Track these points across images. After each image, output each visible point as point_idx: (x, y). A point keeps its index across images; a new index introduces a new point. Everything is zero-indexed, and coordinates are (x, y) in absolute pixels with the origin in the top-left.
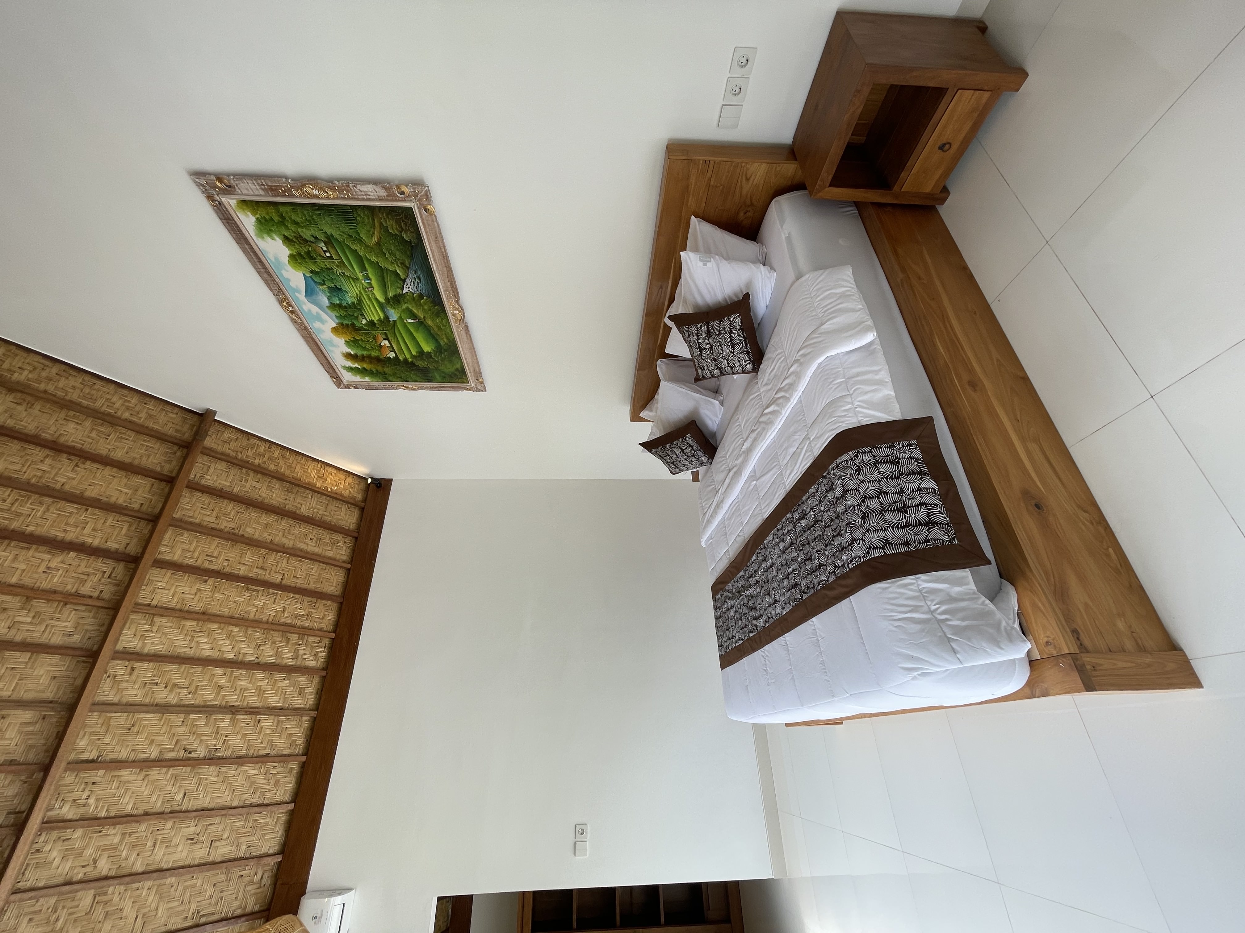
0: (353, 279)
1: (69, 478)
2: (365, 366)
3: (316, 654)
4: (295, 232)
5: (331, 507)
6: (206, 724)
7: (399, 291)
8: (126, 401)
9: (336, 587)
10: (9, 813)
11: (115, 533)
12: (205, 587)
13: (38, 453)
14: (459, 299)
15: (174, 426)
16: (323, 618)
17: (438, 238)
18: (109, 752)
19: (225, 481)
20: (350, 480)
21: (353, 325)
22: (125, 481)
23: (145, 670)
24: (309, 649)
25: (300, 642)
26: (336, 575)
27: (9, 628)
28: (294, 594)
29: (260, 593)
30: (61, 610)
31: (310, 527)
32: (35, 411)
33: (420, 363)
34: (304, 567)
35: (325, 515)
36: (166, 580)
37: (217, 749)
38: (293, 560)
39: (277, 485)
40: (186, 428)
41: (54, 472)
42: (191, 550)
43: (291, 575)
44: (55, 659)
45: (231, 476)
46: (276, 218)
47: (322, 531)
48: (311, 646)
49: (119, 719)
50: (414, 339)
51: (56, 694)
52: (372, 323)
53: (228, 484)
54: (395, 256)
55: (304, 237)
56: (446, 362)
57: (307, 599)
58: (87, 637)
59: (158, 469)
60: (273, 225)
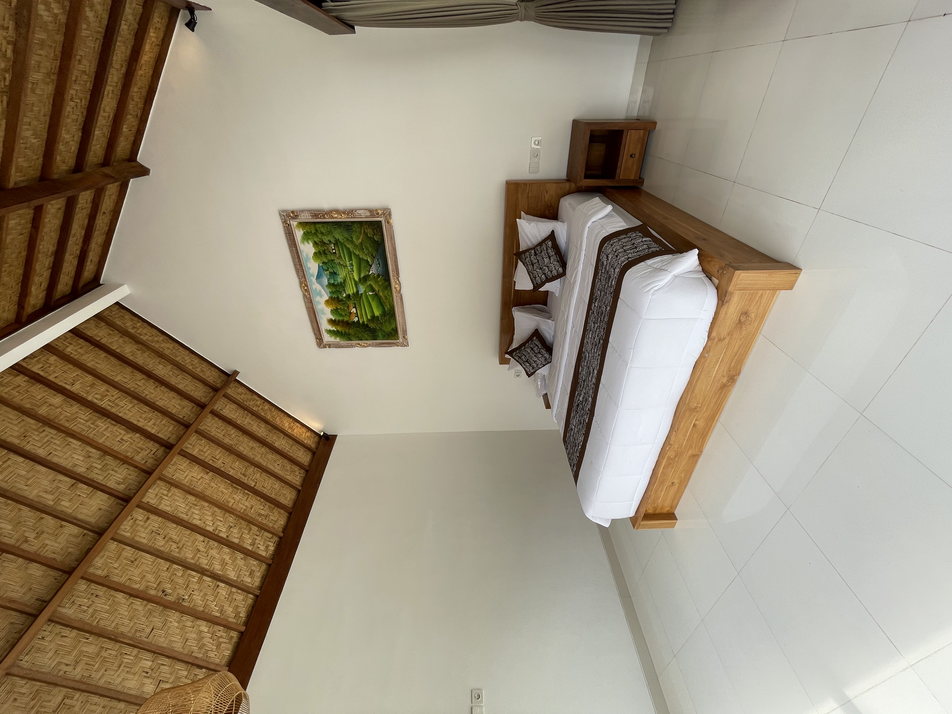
0: (344, 266)
1: (151, 392)
2: (338, 329)
3: (267, 547)
4: (320, 239)
5: (294, 448)
6: (182, 576)
7: (367, 273)
8: (192, 360)
9: (289, 501)
10: (37, 599)
11: (165, 429)
12: (206, 477)
13: (139, 376)
14: (399, 277)
15: (213, 378)
16: (276, 521)
17: (392, 238)
18: (114, 575)
19: (234, 415)
20: (308, 434)
21: (338, 297)
22: (179, 402)
23: (155, 521)
24: (263, 540)
25: (258, 533)
26: (290, 493)
27: (87, 469)
28: (260, 498)
29: (239, 491)
30: (120, 466)
31: (278, 457)
32: (146, 355)
33: (372, 325)
34: (270, 481)
35: (290, 452)
36: (185, 465)
37: (184, 599)
38: (264, 474)
39: (263, 425)
40: (219, 381)
41: (144, 387)
42: (204, 451)
43: (261, 485)
44: (105, 496)
45: (238, 414)
46: (313, 231)
47: (286, 461)
48: (265, 539)
49: (128, 552)
50: (370, 306)
51: (97, 520)
52: (348, 296)
53: (235, 417)
54: (369, 251)
55: (325, 241)
56: (387, 324)
57: (268, 504)
58: (128, 488)
59: (199, 399)
60: (311, 235)
